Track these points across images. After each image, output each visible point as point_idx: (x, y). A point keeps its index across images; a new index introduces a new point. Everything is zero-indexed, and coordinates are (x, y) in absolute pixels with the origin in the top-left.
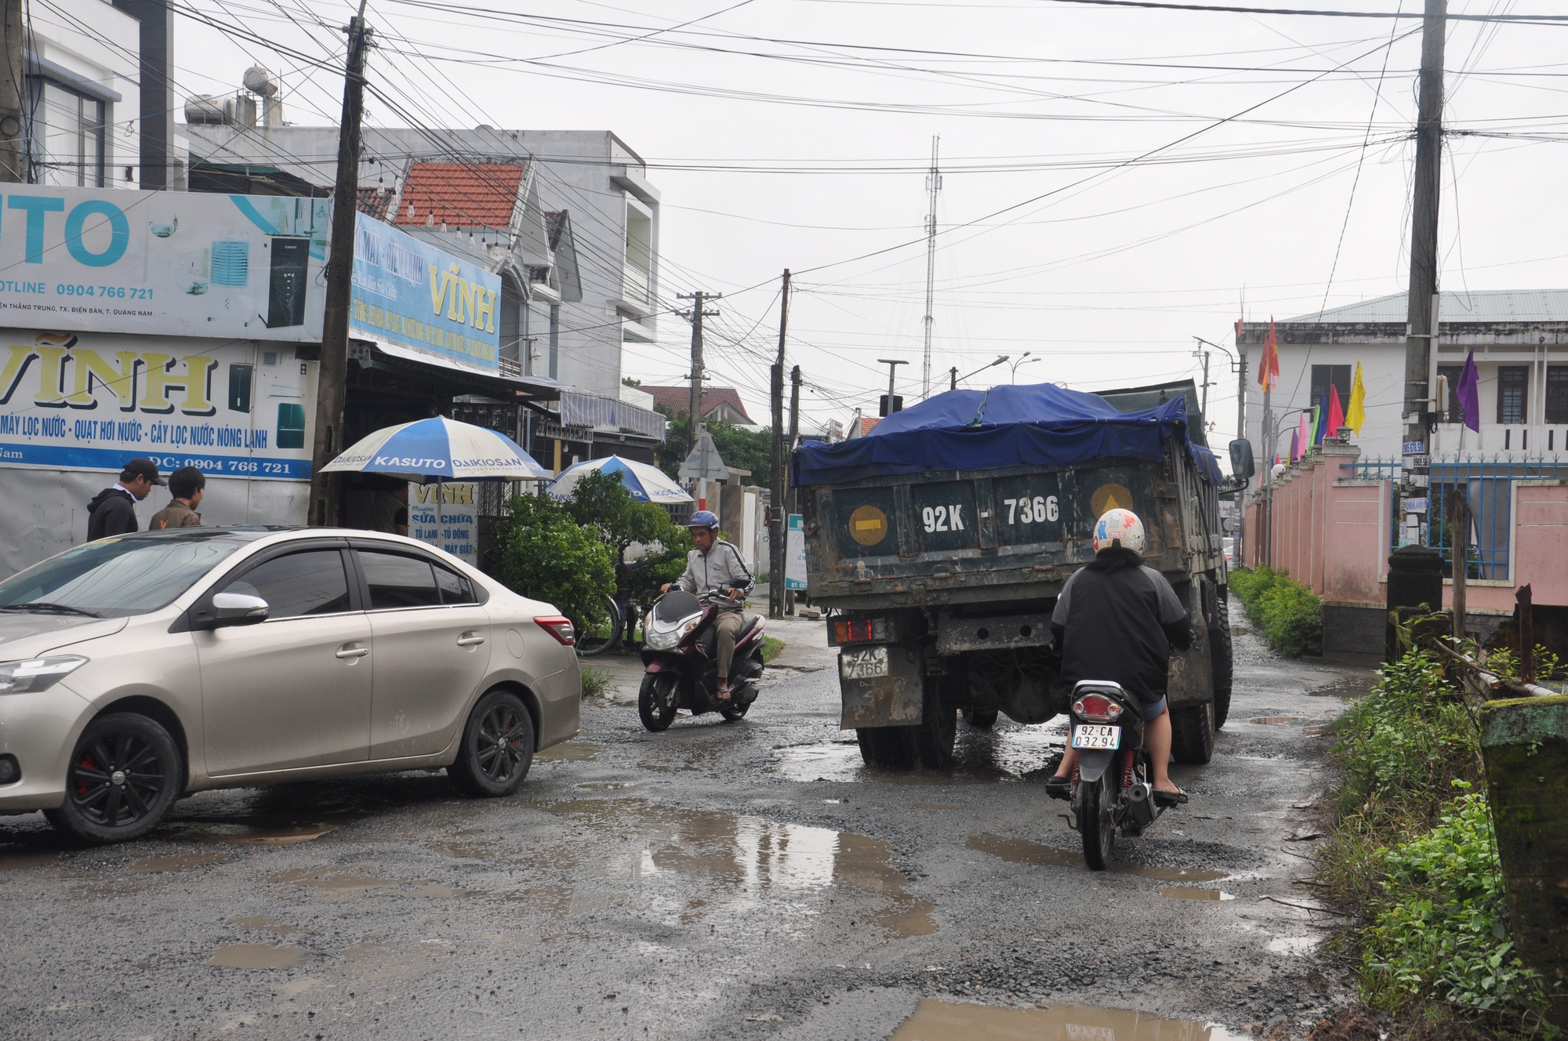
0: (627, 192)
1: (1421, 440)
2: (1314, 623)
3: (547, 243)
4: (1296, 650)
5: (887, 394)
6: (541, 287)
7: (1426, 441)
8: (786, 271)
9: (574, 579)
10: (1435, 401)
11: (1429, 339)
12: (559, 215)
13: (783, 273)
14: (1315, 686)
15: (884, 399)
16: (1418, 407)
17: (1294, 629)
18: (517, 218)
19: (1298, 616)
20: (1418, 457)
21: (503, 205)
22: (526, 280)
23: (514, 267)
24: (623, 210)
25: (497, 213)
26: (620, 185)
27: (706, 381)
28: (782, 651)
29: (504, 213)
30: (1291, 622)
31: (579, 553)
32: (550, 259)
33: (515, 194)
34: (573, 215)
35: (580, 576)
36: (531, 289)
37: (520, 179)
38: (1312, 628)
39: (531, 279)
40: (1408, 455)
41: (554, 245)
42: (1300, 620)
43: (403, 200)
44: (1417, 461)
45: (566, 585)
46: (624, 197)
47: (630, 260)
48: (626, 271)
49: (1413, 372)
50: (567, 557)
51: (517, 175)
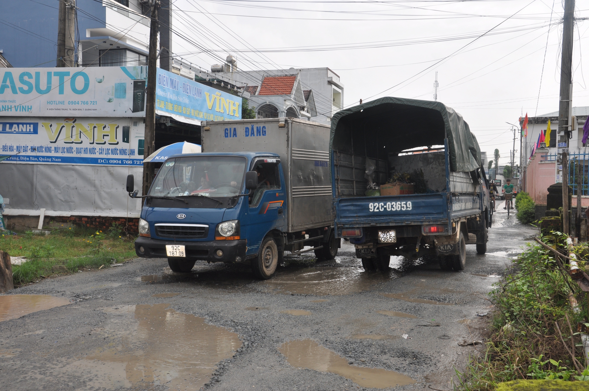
0: (333, 85)
1: (565, 142)
2: (532, 212)
3: (304, 99)
4: (525, 221)
6: (302, 112)
7: (567, 142)
8: (361, 100)
10: (571, 126)
11: (569, 102)
12: (309, 91)
13: (360, 100)
14: (528, 235)
16: (564, 129)
17: (525, 214)
18: (294, 92)
19: (526, 210)
20: (564, 148)
21: (289, 88)
22: (298, 111)
23: (294, 106)
24: (332, 90)
25: (288, 90)
26: (330, 83)
29: (290, 90)
30: (524, 211)
32: (305, 104)
33: (293, 85)
34: (313, 90)
36: (300, 113)
37: (295, 80)
39: (300, 110)
40: (560, 148)
41: (307, 100)
42: (527, 211)
43: (261, 88)
44: (563, 150)
46: (332, 86)
47: (334, 105)
48: (332, 108)
49: (562, 115)
51: (294, 79)
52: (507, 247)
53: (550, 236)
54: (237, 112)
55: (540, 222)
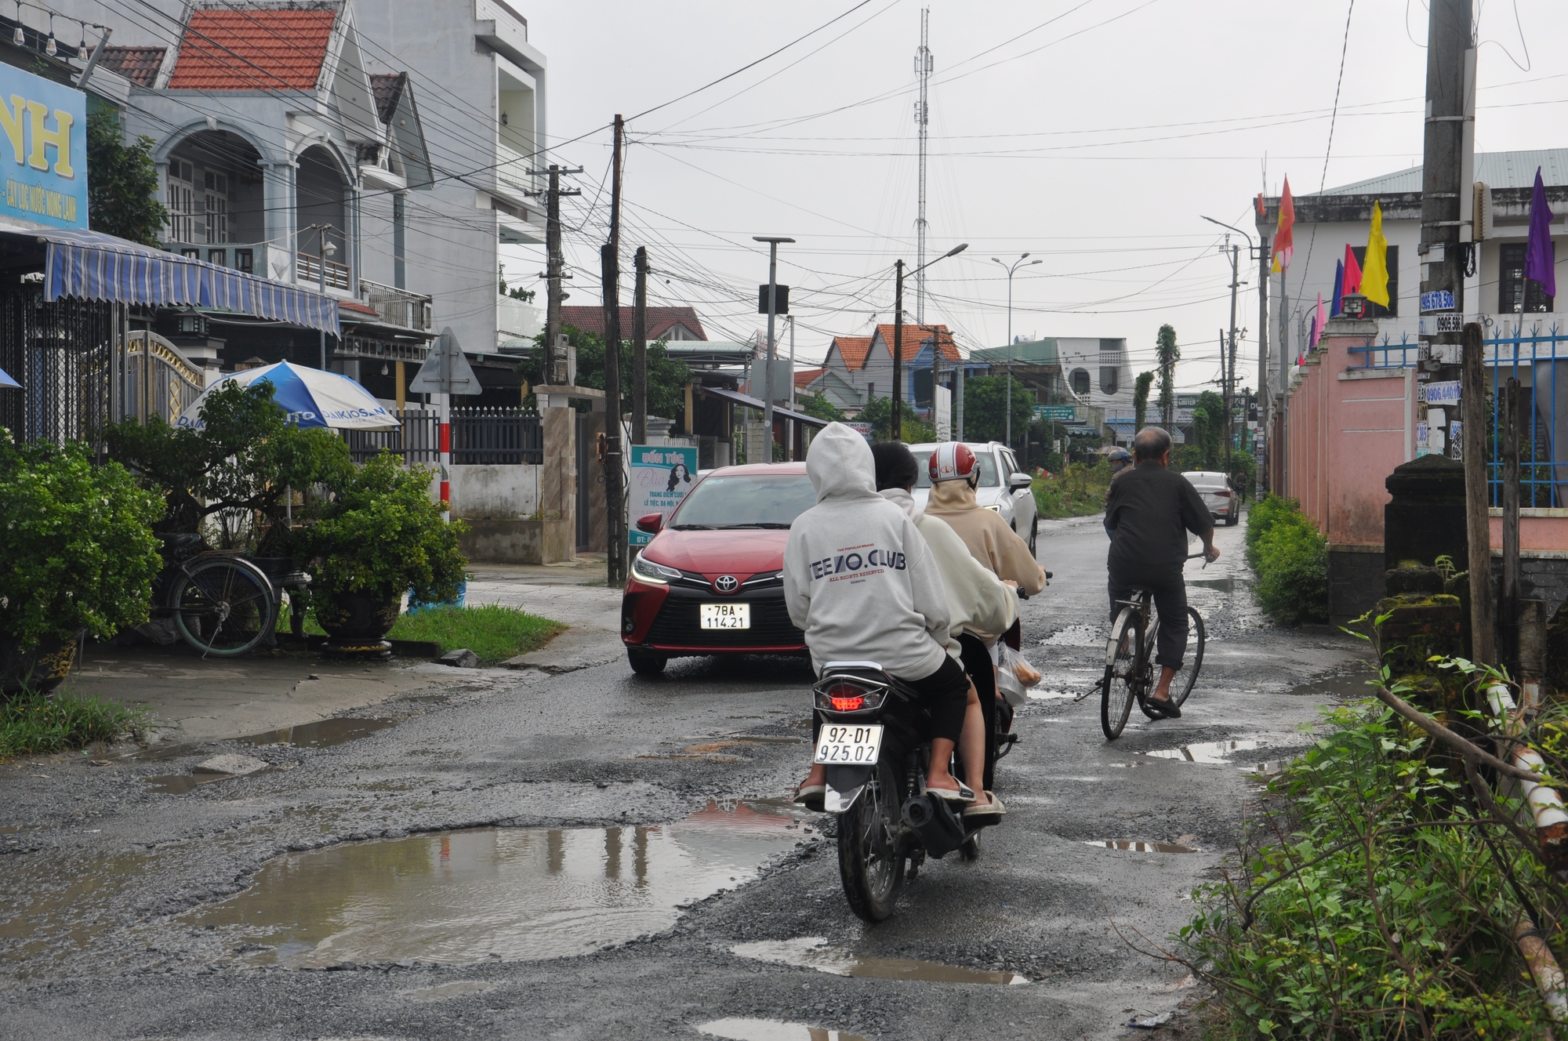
0: (497, 55)
1: (1450, 289)
2: (1316, 577)
3: (374, 110)
4: (1292, 615)
5: (767, 282)
6: (369, 170)
7: (1457, 288)
8: (618, 117)
9: (68, 551)
10: (1472, 223)
11: (1461, 123)
12: (395, 78)
13: (613, 120)
14: (1305, 673)
15: (764, 290)
16: (1444, 234)
17: (1288, 585)
18: (328, 78)
19: (1293, 568)
20: (1445, 315)
21: (309, 62)
22: (351, 161)
23: (330, 142)
24: (493, 77)
25: (301, 71)
26: (488, 45)
27: (567, 280)
28: (556, 639)
29: (310, 72)
30: (1284, 576)
31: (75, 507)
32: (380, 132)
33: (325, 48)
34: (411, 75)
35: (78, 544)
36: (359, 172)
37: (330, 28)
38: (1314, 583)
39: (358, 160)
40: (1428, 314)
41: (387, 114)
42: (1296, 573)
43: (181, 57)
44: (1442, 323)
45: (53, 561)
46: (493, 59)
47: (504, 139)
48: (498, 151)
49: (1435, 178)
50: (52, 513)
51: (328, 23)
52: (1224, 722)
53: (1422, 678)
54: (63, 153)
55: (1380, 619)
